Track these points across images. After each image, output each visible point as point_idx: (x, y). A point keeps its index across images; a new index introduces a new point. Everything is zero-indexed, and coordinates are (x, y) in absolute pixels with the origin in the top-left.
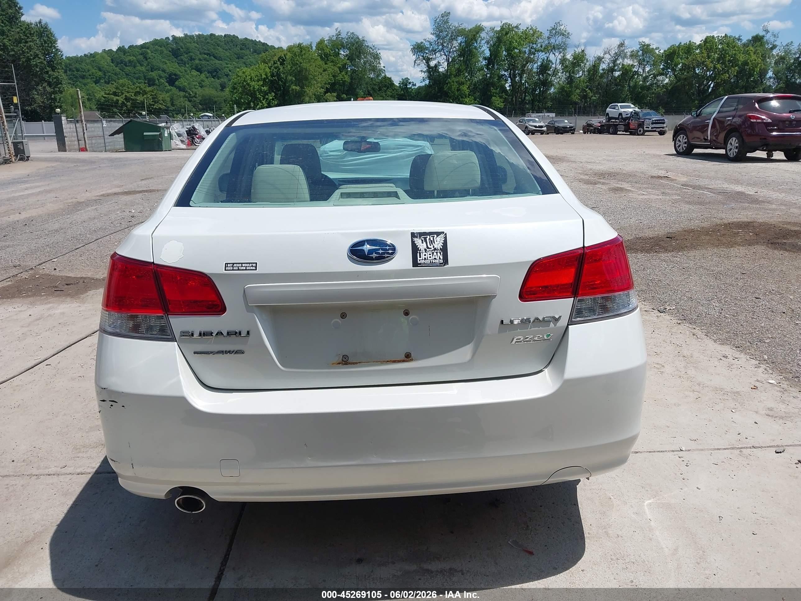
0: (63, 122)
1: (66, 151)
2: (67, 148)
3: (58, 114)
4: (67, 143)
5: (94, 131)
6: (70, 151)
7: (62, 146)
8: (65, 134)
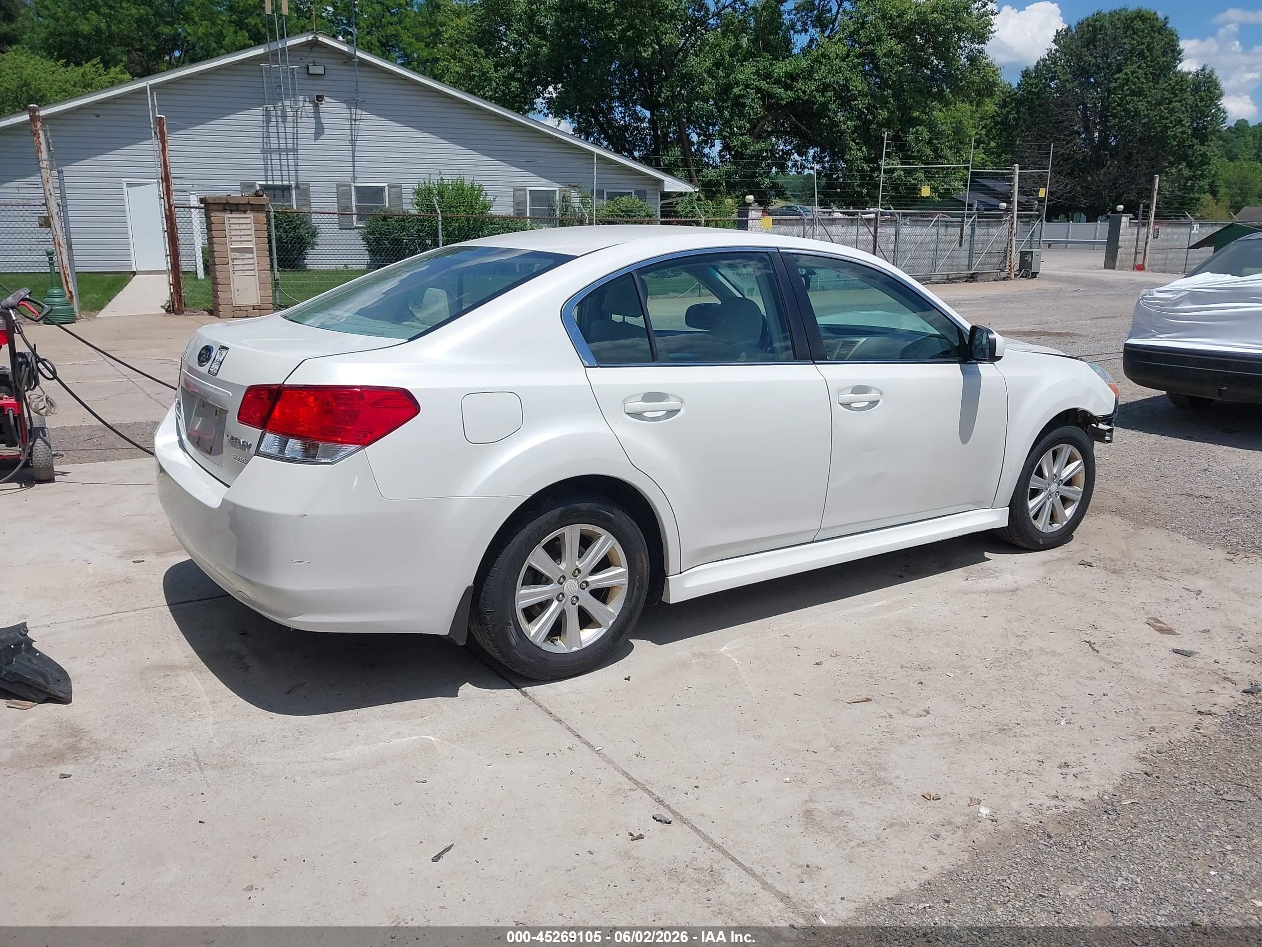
0: (1122, 225)
1: (1114, 269)
2: (1117, 263)
3: (1119, 212)
4: (1119, 256)
5: (1177, 240)
6: (1121, 268)
7: (1110, 262)
8: (1120, 244)
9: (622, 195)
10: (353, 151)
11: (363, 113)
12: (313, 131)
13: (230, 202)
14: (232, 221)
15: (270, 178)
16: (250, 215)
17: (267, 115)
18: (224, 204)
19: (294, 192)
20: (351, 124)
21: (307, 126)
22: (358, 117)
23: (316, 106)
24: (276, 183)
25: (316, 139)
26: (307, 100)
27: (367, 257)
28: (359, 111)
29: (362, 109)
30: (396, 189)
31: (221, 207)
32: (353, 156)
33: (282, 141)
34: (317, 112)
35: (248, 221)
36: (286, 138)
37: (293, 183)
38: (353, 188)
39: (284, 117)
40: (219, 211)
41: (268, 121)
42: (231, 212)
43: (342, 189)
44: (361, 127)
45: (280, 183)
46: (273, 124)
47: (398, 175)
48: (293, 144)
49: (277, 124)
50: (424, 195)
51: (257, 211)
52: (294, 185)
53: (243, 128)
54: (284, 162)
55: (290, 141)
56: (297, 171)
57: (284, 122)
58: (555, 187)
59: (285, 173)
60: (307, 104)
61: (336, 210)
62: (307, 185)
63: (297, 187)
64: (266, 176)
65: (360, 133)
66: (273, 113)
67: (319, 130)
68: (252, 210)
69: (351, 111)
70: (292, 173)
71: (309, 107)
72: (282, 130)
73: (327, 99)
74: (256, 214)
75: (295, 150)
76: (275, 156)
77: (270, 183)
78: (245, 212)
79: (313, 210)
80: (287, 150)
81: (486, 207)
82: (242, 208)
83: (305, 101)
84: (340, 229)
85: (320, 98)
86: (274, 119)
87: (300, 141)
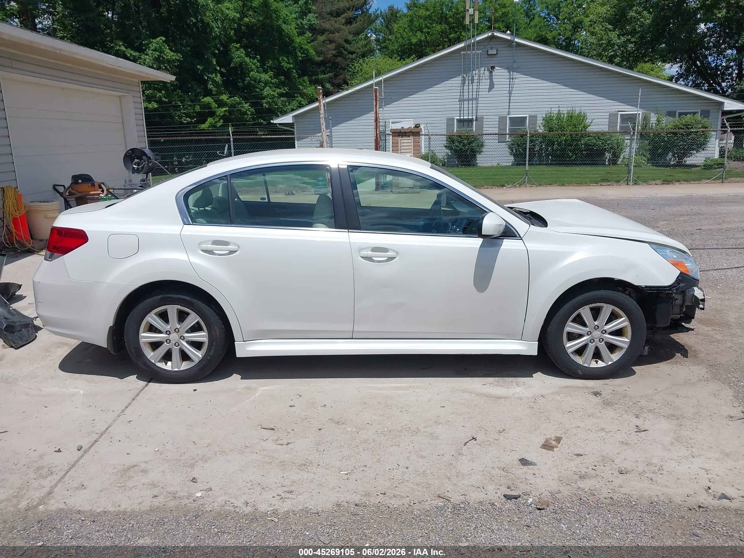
9: (686, 114)
10: (510, 97)
11: (518, 74)
12: (488, 87)
13: (402, 131)
14: (402, 141)
15: (462, 115)
16: (411, 138)
17: (464, 81)
18: (399, 132)
19: (474, 123)
20: (510, 81)
21: (485, 84)
22: (515, 77)
23: (491, 72)
24: (465, 117)
25: (489, 92)
26: (486, 69)
27: (512, 158)
28: (515, 74)
29: (517, 72)
30: (533, 118)
31: (397, 134)
32: (510, 100)
33: (470, 94)
34: (491, 76)
35: (410, 141)
36: (473, 92)
37: (474, 117)
38: (508, 118)
39: (473, 80)
40: (396, 136)
41: (464, 83)
42: (402, 136)
43: (502, 120)
44: (516, 83)
45: (467, 117)
46: (466, 84)
47: (534, 110)
48: (476, 95)
49: (469, 85)
50: (548, 120)
51: (415, 136)
52: (475, 119)
53: (451, 88)
54: (470, 106)
55: (475, 93)
56: (477, 110)
57: (472, 83)
58: (639, 112)
59: (470, 112)
60: (486, 72)
61: (497, 132)
62: (482, 118)
63: (476, 120)
64: (460, 114)
65: (515, 86)
66: (467, 78)
67: (491, 86)
68: (413, 135)
69: (510, 74)
70: (474, 111)
71: (487, 73)
72: (470, 87)
73: (496, 68)
74: (415, 137)
75: (477, 99)
76: (466, 102)
77: (462, 118)
78: (409, 136)
79: (484, 132)
80: (472, 99)
81: (585, 127)
82: (408, 135)
83: (485, 70)
84: (498, 142)
85: (493, 68)
86: (467, 82)
87: (480, 93)
